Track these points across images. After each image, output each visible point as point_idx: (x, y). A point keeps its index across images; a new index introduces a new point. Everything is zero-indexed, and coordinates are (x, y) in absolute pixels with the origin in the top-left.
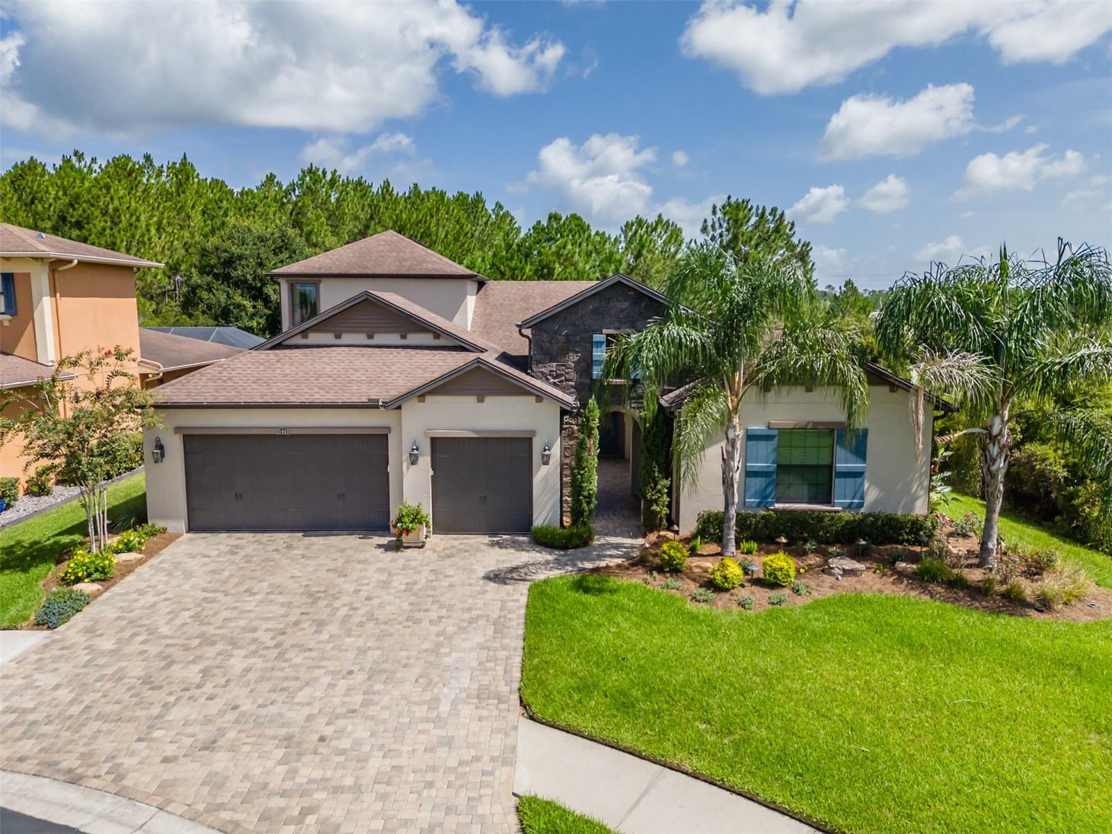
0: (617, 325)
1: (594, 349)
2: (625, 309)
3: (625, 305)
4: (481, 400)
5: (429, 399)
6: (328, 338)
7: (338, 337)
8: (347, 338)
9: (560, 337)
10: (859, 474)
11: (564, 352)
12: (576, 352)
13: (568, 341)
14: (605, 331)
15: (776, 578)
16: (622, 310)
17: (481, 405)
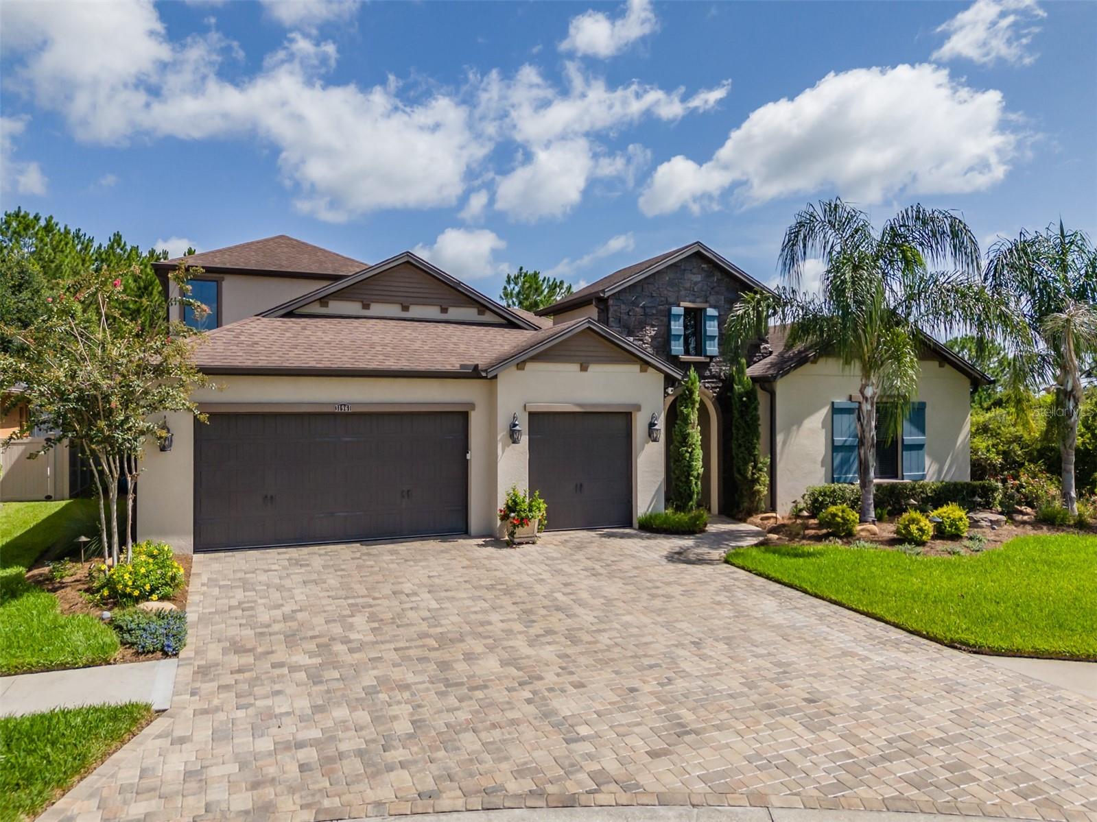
0: (692, 298)
1: (672, 323)
2: (699, 282)
3: (698, 278)
4: (584, 368)
5: (530, 366)
6: (353, 307)
7: (366, 306)
8: (377, 309)
9: (637, 309)
10: (919, 447)
11: (642, 326)
12: (653, 326)
13: (645, 315)
14: (682, 304)
15: (957, 529)
16: (696, 283)
17: (584, 373)
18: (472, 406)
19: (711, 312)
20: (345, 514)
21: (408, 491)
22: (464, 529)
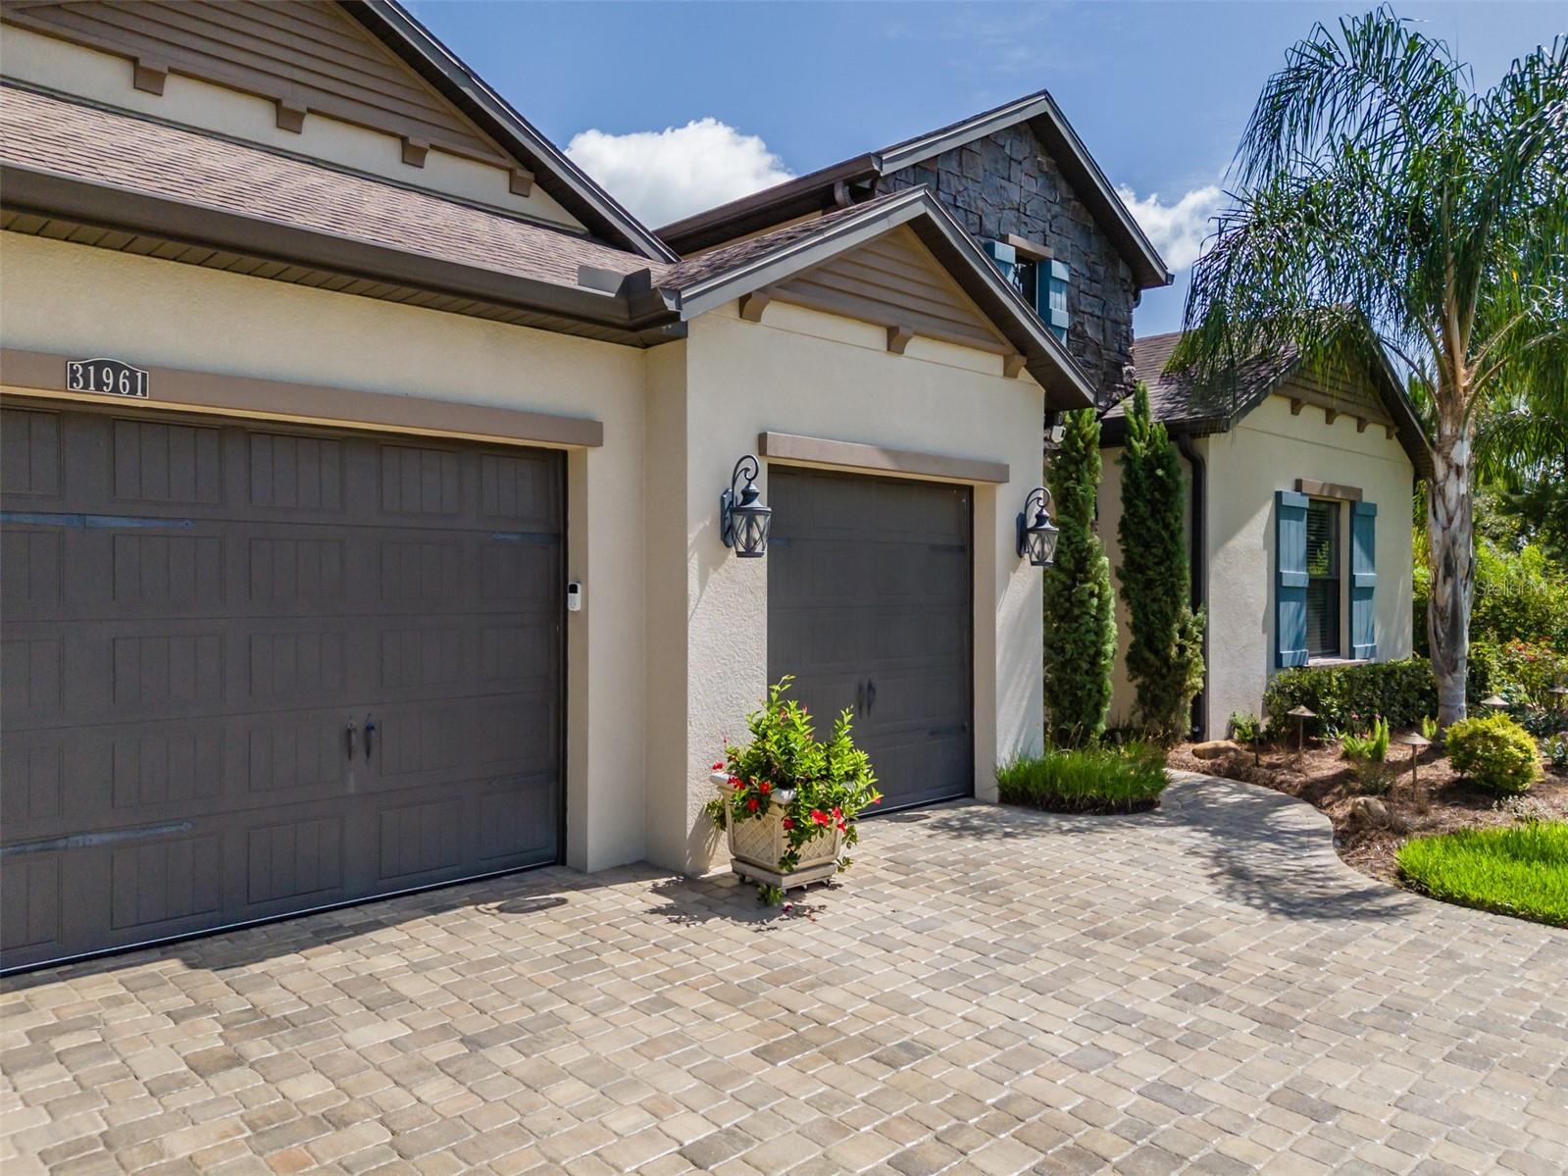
4: (895, 341)
5: (773, 312)
7: (148, 82)
8: (188, 101)
10: (1369, 593)
14: (1011, 240)
16: (1028, 196)
17: (894, 360)
18: (592, 432)
19: (1059, 270)
20: (108, 837)
21: (369, 728)
22: (552, 851)
